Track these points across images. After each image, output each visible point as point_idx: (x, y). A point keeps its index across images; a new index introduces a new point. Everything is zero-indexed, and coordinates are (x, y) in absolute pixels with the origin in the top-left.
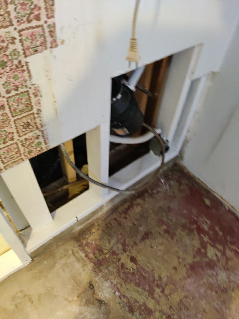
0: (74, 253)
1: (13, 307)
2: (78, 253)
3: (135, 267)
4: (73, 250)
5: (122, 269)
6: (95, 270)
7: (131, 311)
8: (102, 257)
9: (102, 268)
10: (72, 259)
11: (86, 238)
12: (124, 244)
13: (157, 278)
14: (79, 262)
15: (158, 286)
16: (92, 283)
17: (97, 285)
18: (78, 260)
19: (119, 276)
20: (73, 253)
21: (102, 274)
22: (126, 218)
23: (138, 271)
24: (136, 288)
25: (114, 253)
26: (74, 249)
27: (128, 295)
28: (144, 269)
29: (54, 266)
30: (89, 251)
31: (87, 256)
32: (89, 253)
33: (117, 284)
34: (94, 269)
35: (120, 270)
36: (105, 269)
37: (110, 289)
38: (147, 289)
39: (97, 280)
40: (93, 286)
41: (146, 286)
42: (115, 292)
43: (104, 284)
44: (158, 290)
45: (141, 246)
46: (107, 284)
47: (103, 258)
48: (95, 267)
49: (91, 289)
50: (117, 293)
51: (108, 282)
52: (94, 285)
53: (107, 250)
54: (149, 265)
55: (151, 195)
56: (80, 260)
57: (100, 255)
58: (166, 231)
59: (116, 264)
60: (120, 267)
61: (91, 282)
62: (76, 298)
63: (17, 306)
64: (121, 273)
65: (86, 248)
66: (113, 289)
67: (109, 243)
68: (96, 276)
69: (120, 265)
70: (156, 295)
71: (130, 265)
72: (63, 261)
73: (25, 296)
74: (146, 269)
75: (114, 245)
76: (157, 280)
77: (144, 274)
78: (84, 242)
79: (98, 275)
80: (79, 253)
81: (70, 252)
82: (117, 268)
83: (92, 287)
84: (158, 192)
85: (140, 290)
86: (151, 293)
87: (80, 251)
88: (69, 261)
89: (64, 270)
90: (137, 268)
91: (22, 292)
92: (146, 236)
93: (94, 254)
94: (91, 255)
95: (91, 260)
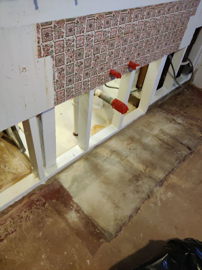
1: (147, 125)
3: (188, 115)
7: (192, 125)
12: (179, 109)
13: (197, 118)
14: (165, 113)
15: (199, 120)
19: (183, 117)
22: (176, 101)
24: (191, 120)
25: (177, 111)
27: (189, 122)
30: (167, 110)
31: (167, 112)
34: (172, 115)
36: (176, 115)
37: (181, 120)
39: (175, 118)
41: (194, 120)
44: (199, 121)
45: (186, 109)
46: (179, 119)
47: (173, 112)
50: (184, 121)
53: (173, 110)
55: (183, 95)
58: (195, 105)
59: (179, 114)
60: (182, 115)
62: (169, 123)
63: (148, 124)
67: (173, 108)
71: (185, 114)
72: (158, 113)
73: (150, 122)
74: (192, 115)
75: (175, 109)
77: (192, 117)
78: (163, 108)
84: (185, 94)
86: (197, 121)
88: (160, 113)
89: (160, 116)
91: (147, 121)
92: (187, 106)
93: (169, 111)
94: (168, 112)
95: (169, 113)
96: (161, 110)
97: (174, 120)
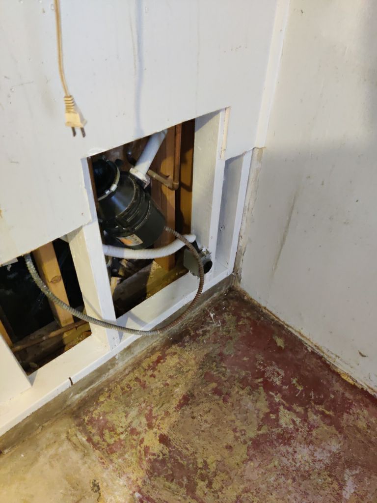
0: (69, 437)
2: (76, 436)
3: (166, 451)
4: (68, 433)
5: (146, 455)
6: (103, 461)
8: (114, 439)
9: (114, 457)
10: (66, 446)
11: (89, 412)
12: (149, 417)
13: (200, 466)
14: (77, 450)
15: (203, 478)
16: (97, 481)
17: (105, 484)
18: (75, 447)
19: (141, 467)
20: (67, 437)
21: (113, 466)
22: (153, 376)
23: (171, 457)
24: (168, 484)
25: (133, 431)
26: (70, 430)
27: (154, 497)
28: (180, 453)
29: (36, 460)
30: (94, 431)
31: (89, 440)
32: (94, 435)
33: (137, 480)
34: (101, 459)
35: (143, 457)
36: (118, 457)
37: (126, 490)
38: (184, 484)
39: (105, 476)
40: (98, 486)
41: (183, 480)
42: (134, 492)
43: (117, 481)
44: (202, 484)
45: (176, 417)
46: (122, 481)
47: (115, 441)
48: (102, 456)
49: (95, 491)
50: (137, 495)
51: (123, 478)
52: (100, 484)
53: (122, 427)
54: (188, 446)
55: (194, 338)
56: (78, 447)
57: (111, 437)
59: (136, 448)
60: (143, 452)
61: (95, 481)
64: (144, 463)
65: (89, 427)
66: (130, 489)
67: (126, 417)
68: (104, 470)
69: (143, 448)
70: (199, 493)
71: (158, 448)
72: (52, 451)
74: (184, 451)
75: (133, 418)
76: (200, 468)
77: (180, 461)
78: (86, 419)
79: (107, 468)
80: (78, 435)
81: (64, 436)
82: (138, 454)
83: (96, 488)
84: (205, 333)
85: (173, 486)
86: (191, 489)
87: (78, 434)
88: (60, 450)
89: (52, 466)
90: (170, 452)
92: (186, 401)
93: (102, 435)
94: (96, 438)
95: (96, 446)
96: (73, 430)
97: (96, 487)
